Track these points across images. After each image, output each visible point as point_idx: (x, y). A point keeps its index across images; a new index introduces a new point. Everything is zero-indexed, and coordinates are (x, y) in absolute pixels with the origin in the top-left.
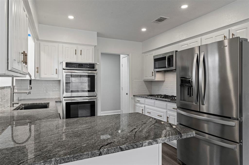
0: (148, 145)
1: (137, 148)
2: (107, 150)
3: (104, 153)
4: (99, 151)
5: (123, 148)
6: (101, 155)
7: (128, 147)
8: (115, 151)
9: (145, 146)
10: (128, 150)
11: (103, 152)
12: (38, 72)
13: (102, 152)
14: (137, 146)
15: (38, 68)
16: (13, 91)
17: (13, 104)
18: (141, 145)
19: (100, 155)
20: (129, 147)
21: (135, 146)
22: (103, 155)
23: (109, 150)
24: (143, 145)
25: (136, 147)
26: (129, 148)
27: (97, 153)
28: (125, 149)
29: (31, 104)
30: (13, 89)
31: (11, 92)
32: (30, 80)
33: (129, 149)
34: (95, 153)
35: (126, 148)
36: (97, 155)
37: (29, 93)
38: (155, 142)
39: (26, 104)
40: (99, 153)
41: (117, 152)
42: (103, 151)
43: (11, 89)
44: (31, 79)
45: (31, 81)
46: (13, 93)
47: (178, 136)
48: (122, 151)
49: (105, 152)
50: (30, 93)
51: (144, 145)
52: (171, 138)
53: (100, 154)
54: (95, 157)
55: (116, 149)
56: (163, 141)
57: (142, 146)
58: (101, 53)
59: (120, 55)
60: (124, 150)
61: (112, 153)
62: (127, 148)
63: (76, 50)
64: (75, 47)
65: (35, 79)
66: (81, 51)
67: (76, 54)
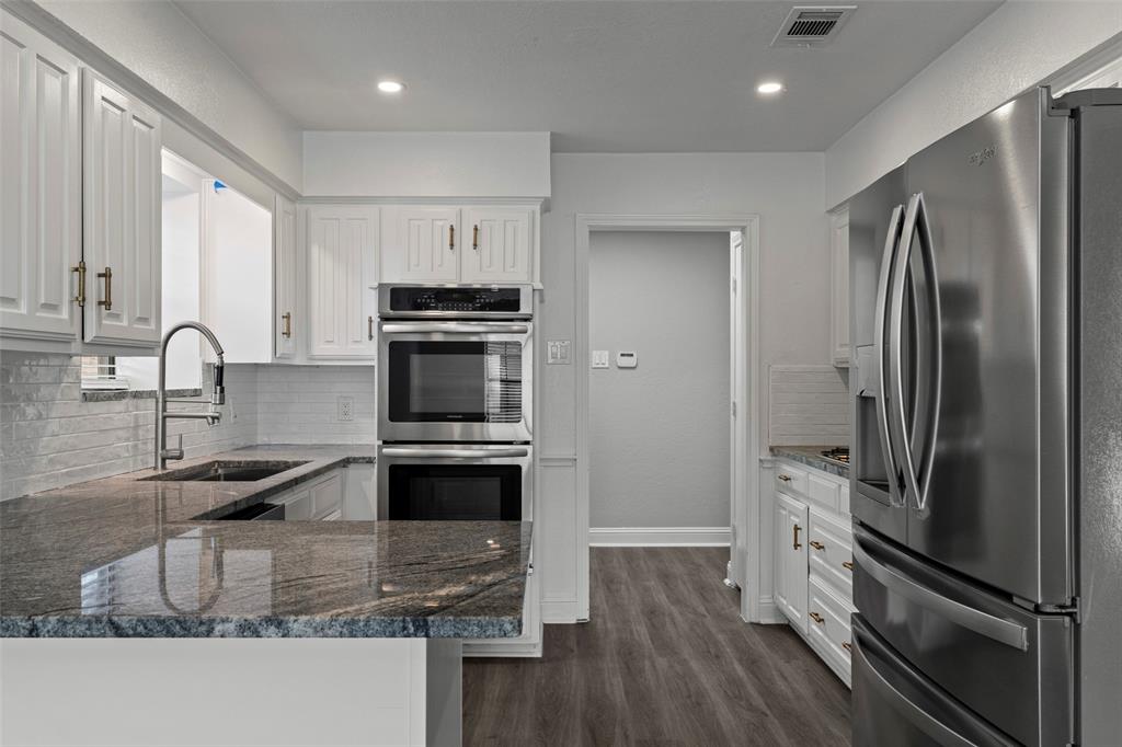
0: (238, 636)
1: (184, 636)
2: (58, 620)
3: (48, 631)
4: (27, 621)
5: (124, 625)
6: (38, 636)
7: (146, 628)
8: (88, 632)
9: (222, 636)
10: (143, 636)
11: (44, 626)
12: (288, 334)
13: (40, 625)
14: (185, 629)
15: (288, 317)
16: (164, 410)
17: (164, 460)
18: (203, 629)
19: (30, 635)
20: (150, 627)
21: (178, 627)
22: (44, 636)
23: (65, 623)
24: (213, 629)
25: (182, 633)
26: (151, 630)
27: (24, 624)
28: (131, 632)
29: (248, 463)
30: (165, 402)
31: (157, 415)
32: (218, 367)
33: (151, 633)
34: (15, 624)
35: (134, 629)
36: (22, 631)
37: (213, 418)
38: (273, 627)
39: (230, 462)
40: (28, 625)
41: (98, 636)
42: (43, 621)
43: (157, 402)
44: (222, 362)
45: (220, 369)
46: (164, 418)
47: (404, 621)
48: (121, 636)
49: (50, 627)
50: (217, 418)
51: (216, 631)
52: (361, 624)
53: (33, 632)
54: (14, 637)
55: (94, 626)
56: (315, 628)
57: (209, 633)
58: (591, 232)
59: (728, 234)
60: (128, 636)
61: (80, 637)
62: (141, 629)
63: (452, 229)
64: (448, 214)
65: (275, 362)
66: (476, 229)
67: (452, 245)
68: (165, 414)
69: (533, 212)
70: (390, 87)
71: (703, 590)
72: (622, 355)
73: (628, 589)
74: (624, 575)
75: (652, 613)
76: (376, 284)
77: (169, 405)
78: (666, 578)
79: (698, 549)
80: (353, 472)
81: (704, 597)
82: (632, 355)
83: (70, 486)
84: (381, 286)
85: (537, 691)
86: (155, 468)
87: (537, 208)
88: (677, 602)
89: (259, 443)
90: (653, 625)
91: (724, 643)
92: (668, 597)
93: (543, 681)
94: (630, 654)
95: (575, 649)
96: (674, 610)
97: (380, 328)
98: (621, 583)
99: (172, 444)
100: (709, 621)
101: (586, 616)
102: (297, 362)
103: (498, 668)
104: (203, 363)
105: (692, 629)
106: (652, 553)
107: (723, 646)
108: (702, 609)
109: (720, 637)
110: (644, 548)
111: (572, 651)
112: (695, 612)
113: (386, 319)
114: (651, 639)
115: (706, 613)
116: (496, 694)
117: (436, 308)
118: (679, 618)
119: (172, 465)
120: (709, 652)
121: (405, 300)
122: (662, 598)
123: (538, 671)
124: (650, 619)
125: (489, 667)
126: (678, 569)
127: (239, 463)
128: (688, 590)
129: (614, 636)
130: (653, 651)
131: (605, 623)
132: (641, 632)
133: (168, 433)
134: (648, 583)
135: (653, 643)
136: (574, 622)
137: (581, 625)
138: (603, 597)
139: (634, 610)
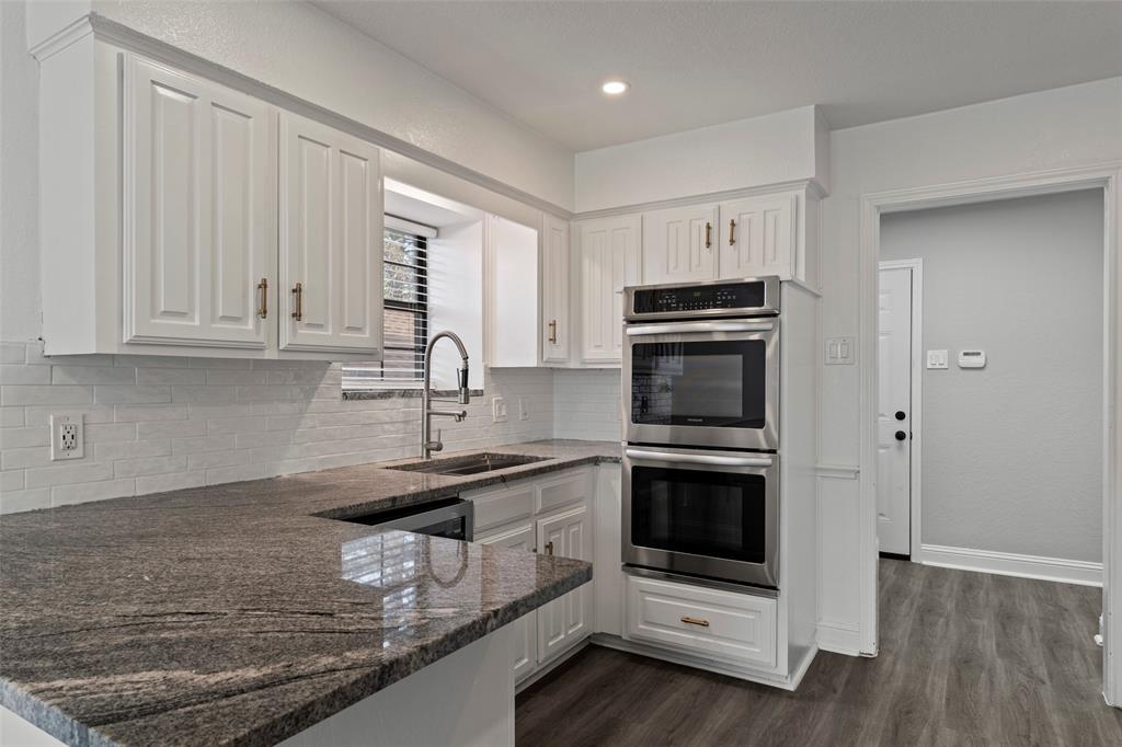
12: (555, 340)
15: (555, 325)
16: (429, 407)
17: (428, 451)
30: (429, 401)
31: (423, 412)
32: (463, 370)
37: (460, 416)
39: (495, 455)
43: (423, 399)
45: (465, 372)
46: (428, 415)
63: (709, 227)
64: (707, 212)
65: (542, 365)
66: (733, 224)
67: (708, 244)
68: (430, 411)
69: (797, 198)
70: (614, 88)
71: (1055, 644)
72: (965, 354)
73: (947, 625)
74: (950, 606)
75: (965, 663)
76: (622, 289)
77: (433, 404)
78: (1007, 619)
79: (1072, 587)
80: (603, 469)
81: (1053, 655)
82: (979, 354)
83: (329, 470)
84: (626, 289)
85: (764, 735)
86: (422, 457)
87: (802, 193)
88: (1008, 652)
89: (555, 437)
90: (959, 678)
91: (1057, 730)
92: (998, 645)
93: (779, 723)
94: (908, 712)
95: (840, 690)
96: (1000, 663)
97: (624, 331)
98: (941, 616)
99: (434, 438)
100: (1047, 693)
101: (871, 649)
102: (573, 365)
103: (740, 693)
104: (486, 367)
105: (1015, 697)
106: (1001, 582)
107: (1054, 733)
108: (1042, 672)
109: (1056, 719)
110: (993, 575)
111: (835, 691)
112: (1030, 675)
113: (631, 322)
114: (948, 699)
115: (1046, 679)
116: (717, 726)
117: (677, 309)
118: (1001, 677)
119: (435, 455)
120: (1028, 737)
121: (647, 302)
122: (988, 645)
123: (780, 708)
124: (959, 671)
125: (729, 689)
126: (1031, 608)
127: (502, 455)
128: (1033, 640)
129: (898, 683)
130: (943, 716)
131: (894, 663)
132: (938, 687)
133: (432, 429)
134: (977, 622)
135: (948, 704)
136: (856, 655)
137: (863, 660)
138: (909, 629)
139: (943, 654)
